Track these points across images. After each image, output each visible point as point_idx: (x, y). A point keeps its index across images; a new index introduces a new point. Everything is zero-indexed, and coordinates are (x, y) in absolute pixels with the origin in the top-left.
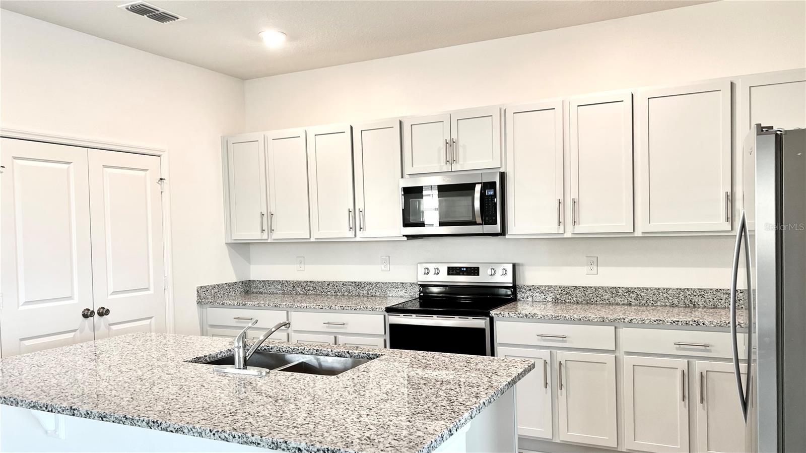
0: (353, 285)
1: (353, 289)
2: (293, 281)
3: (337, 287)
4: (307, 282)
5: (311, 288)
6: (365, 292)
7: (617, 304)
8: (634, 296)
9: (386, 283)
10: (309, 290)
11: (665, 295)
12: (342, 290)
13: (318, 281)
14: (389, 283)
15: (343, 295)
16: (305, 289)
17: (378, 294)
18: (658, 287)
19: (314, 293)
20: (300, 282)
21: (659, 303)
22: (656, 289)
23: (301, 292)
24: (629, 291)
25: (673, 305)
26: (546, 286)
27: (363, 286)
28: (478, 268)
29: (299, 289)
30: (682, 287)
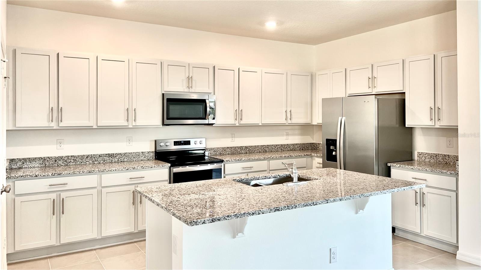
0: (107, 156)
1: (107, 158)
2: (55, 157)
3: (94, 158)
4: (69, 156)
5: (72, 161)
6: (116, 160)
7: (242, 153)
8: (248, 149)
9: (131, 153)
10: (70, 162)
11: (257, 148)
12: (99, 160)
13: (78, 156)
14: (134, 153)
15: (99, 163)
16: (66, 162)
17: (126, 160)
18: (255, 145)
19: (74, 163)
20: (61, 158)
21: (256, 152)
22: (255, 146)
23: (62, 164)
24: (246, 147)
25: (260, 152)
26: (216, 148)
27: (115, 156)
28: (190, 141)
29: (60, 162)
30: (262, 145)
